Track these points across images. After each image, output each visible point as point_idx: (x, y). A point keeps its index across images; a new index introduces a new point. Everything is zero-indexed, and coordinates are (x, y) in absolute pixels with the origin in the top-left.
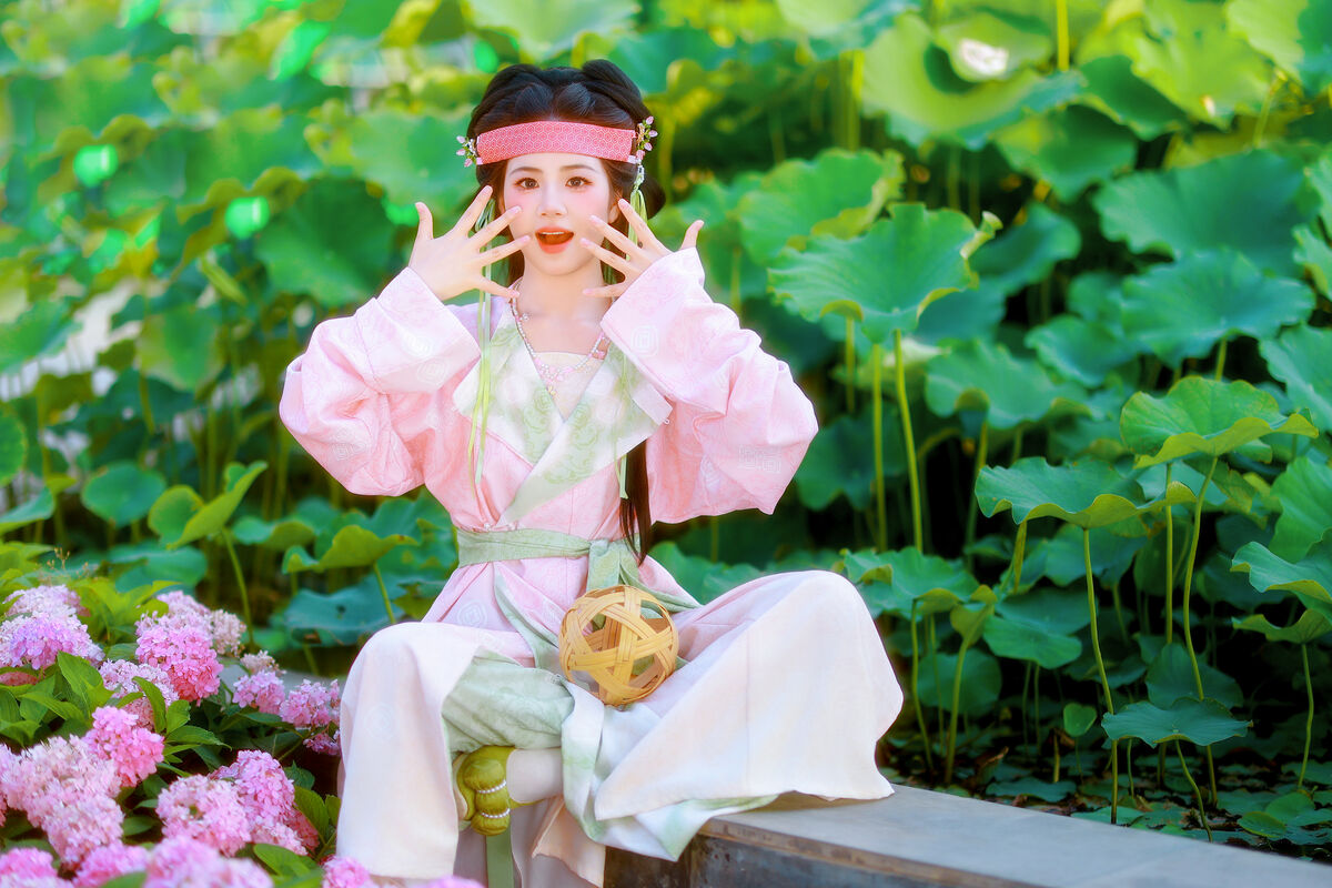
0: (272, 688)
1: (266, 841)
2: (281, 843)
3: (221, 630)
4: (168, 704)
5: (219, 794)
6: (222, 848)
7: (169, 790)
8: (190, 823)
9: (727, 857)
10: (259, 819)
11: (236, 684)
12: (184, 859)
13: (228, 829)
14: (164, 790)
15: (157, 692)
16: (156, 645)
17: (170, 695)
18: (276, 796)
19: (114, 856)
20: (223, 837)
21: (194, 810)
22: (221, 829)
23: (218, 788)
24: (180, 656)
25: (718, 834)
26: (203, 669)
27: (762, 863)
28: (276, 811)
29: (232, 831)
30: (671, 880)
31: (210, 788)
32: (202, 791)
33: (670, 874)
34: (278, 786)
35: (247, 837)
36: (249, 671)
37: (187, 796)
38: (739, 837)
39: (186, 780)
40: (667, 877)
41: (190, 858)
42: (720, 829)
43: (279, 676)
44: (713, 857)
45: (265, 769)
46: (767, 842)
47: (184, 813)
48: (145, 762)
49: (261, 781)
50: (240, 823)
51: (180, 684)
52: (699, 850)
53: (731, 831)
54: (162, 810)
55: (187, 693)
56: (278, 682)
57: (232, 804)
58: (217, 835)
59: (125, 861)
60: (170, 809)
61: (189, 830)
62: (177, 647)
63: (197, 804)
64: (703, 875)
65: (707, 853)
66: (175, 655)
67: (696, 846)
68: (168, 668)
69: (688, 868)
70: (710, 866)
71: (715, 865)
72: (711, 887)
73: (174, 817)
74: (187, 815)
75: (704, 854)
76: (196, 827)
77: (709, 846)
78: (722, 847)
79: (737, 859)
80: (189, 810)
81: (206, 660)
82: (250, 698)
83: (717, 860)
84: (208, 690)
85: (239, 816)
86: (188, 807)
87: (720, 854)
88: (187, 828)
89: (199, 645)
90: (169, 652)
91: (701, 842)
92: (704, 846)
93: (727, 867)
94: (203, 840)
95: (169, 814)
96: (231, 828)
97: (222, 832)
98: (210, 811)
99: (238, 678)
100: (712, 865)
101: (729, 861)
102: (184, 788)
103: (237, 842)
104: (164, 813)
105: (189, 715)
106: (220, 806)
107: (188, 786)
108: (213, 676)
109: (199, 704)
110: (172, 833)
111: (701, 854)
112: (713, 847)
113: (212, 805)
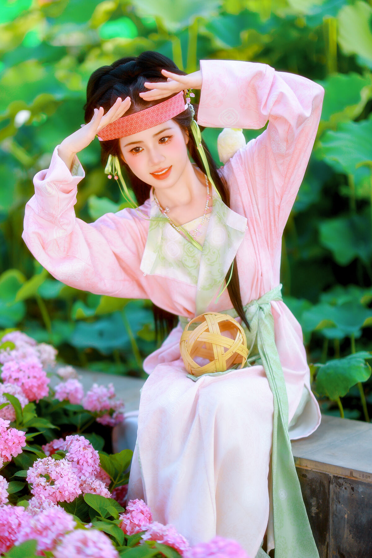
0: (76, 390)
1: (89, 491)
2: (98, 491)
3: (45, 356)
4: (23, 406)
5: (63, 469)
6: (66, 499)
7: (32, 467)
8: (47, 487)
9: (353, 489)
10: (83, 478)
11: (57, 388)
13: (69, 489)
14: (30, 468)
15: (17, 400)
16: (13, 371)
17: (23, 401)
18: (90, 461)
19: (7, 513)
20: (67, 493)
21: (47, 477)
22: (65, 489)
23: (62, 465)
24: (26, 377)
25: (346, 476)
26: (40, 383)
28: (90, 469)
29: (72, 490)
30: (317, 501)
31: (57, 465)
32: (52, 468)
33: (317, 497)
34: (91, 455)
35: (80, 492)
36: (63, 379)
37: (43, 470)
38: (361, 479)
39: (43, 460)
40: (315, 499)
42: (348, 473)
43: (80, 381)
44: (343, 488)
45: (82, 446)
47: (43, 481)
48: (16, 448)
49: (81, 453)
50: (75, 484)
51: (27, 392)
52: (335, 484)
53: (354, 475)
54: (30, 479)
55: (31, 397)
56: (79, 385)
57: (70, 474)
58: (63, 493)
59: (14, 517)
60: (35, 479)
61: (46, 491)
62: (24, 372)
63: (50, 475)
64: (338, 498)
65: (340, 487)
66: (24, 376)
67: (333, 482)
68: (20, 384)
69: (328, 494)
70: (342, 493)
71: (345, 493)
72: (342, 505)
73: (37, 483)
74: (45, 482)
75: (338, 487)
76: (50, 489)
77: (341, 482)
78: (349, 483)
79: (359, 490)
80: (46, 479)
81: (41, 378)
82: (65, 396)
83: (346, 490)
84: (43, 394)
85: (75, 480)
86: (45, 477)
87: (348, 487)
88: (46, 490)
89: (36, 370)
90: (20, 375)
91: (336, 480)
92: (338, 482)
93: (352, 494)
94: (55, 496)
95: (34, 481)
96: (71, 487)
97: (66, 491)
98: (58, 479)
99: (57, 384)
100: (343, 493)
101: (353, 491)
102: (41, 465)
103: (74, 495)
104: (31, 481)
105: (35, 412)
106: (63, 475)
107: (44, 464)
108: (45, 386)
109: (38, 402)
110: (37, 493)
111: (336, 486)
112: (343, 483)
113: (59, 475)
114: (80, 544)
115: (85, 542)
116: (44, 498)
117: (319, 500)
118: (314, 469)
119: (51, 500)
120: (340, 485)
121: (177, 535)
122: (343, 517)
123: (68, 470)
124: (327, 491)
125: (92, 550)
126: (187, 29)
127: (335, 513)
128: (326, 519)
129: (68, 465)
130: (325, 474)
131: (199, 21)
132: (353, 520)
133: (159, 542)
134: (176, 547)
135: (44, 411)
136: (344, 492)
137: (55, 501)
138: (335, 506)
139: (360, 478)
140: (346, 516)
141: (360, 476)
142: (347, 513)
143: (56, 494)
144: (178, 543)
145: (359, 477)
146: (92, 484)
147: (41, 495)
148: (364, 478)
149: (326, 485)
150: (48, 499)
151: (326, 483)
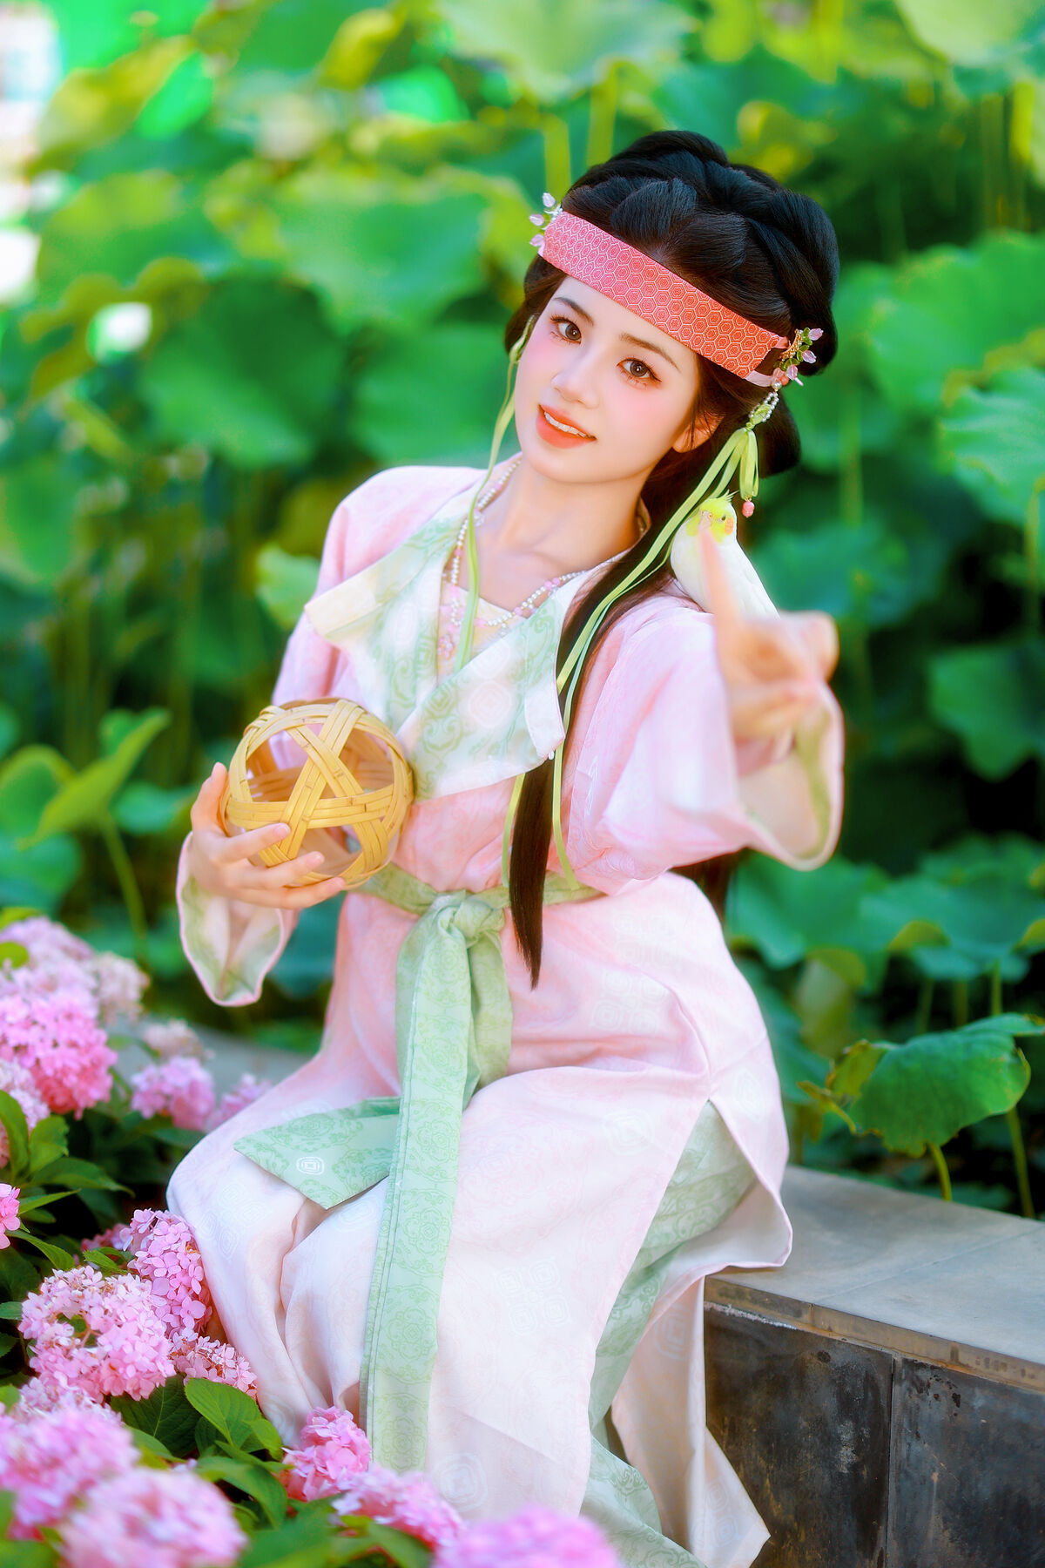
0: (193, 1087)
1: (204, 1373)
3: (111, 989)
4: (32, 1124)
5: (124, 1301)
6: (129, 1389)
7: (38, 1293)
8: (75, 1352)
9: (956, 1398)
11: (138, 1080)
12: (74, 1451)
13: (139, 1359)
14: (30, 1295)
15: (15, 1106)
16: (11, 1025)
17: (34, 1109)
20: (131, 1372)
21: (79, 1324)
22: (126, 1360)
23: (121, 1291)
24: (49, 1043)
25: (938, 1361)
26: (86, 1061)
27: (1017, 1413)
29: (146, 1363)
30: (857, 1430)
31: (107, 1291)
32: (92, 1297)
33: (856, 1421)
35: (168, 1370)
36: (157, 1055)
37: (68, 1303)
38: (981, 1371)
39: (68, 1275)
40: (850, 1424)
41: (84, 1447)
42: (945, 1354)
43: (203, 1062)
44: (931, 1397)
45: (185, 1238)
46: (1026, 1380)
47: (64, 1334)
50: (157, 1348)
51: (47, 1087)
52: (906, 1384)
53: (963, 1358)
54: (29, 1325)
55: (60, 1100)
56: (201, 1075)
58: (121, 1370)
60: (42, 1326)
61: (72, 1362)
62: (44, 1027)
63: (87, 1317)
64: (913, 1424)
65: (920, 1391)
66: (42, 1040)
67: (901, 1378)
68: (30, 1062)
69: (886, 1411)
70: (926, 1411)
71: (935, 1410)
72: (926, 1445)
73: (48, 1339)
74: (70, 1337)
75: (915, 1391)
76: (85, 1357)
77: (925, 1380)
78: (948, 1383)
79: (975, 1404)
80: (73, 1328)
81: (90, 1046)
82: (159, 1103)
83: (938, 1402)
84: (94, 1094)
85: (157, 1335)
86: (71, 1322)
87: (944, 1392)
88: (71, 1358)
89: (79, 1023)
90: (31, 1036)
91: (910, 1372)
92: (915, 1378)
93: (955, 1415)
94: (98, 1379)
95: (39, 1333)
96: (143, 1355)
97: (128, 1364)
98: (108, 1329)
99: (140, 1069)
100: (929, 1410)
101: (958, 1406)
102: (64, 1288)
103: (153, 1379)
104: (31, 1333)
105: (65, 1142)
106: (124, 1320)
107: (72, 1285)
108: (103, 1071)
109: (79, 1115)
110: (46, 1368)
111: (910, 1391)
112: (931, 1381)
113: (111, 1320)
114: (136, 1510)
115: (152, 1505)
116: (63, 1381)
117: (862, 1428)
118: (850, 1337)
119: (86, 1389)
120: (922, 1387)
121: (433, 1503)
122: (925, 1480)
123: (139, 1306)
124: (884, 1402)
125: (168, 1528)
126: (588, 95)
127: (906, 1467)
128: (879, 1484)
129: (138, 1292)
130: (881, 1354)
131: (622, 73)
132: (956, 1490)
133: (382, 1520)
134: (427, 1537)
135: (99, 1143)
136: (931, 1408)
137: (97, 1391)
138: (904, 1448)
139: (979, 1367)
140: (935, 1477)
141: (978, 1363)
142: (937, 1469)
143: (99, 1372)
144: (435, 1525)
145: (975, 1366)
146: (214, 1352)
147: (57, 1375)
148: (991, 1370)
149: (883, 1385)
150: (78, 1384)
151: (881, 1379)
